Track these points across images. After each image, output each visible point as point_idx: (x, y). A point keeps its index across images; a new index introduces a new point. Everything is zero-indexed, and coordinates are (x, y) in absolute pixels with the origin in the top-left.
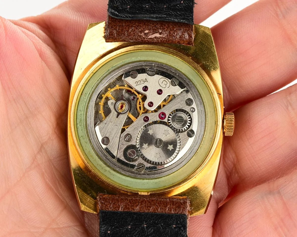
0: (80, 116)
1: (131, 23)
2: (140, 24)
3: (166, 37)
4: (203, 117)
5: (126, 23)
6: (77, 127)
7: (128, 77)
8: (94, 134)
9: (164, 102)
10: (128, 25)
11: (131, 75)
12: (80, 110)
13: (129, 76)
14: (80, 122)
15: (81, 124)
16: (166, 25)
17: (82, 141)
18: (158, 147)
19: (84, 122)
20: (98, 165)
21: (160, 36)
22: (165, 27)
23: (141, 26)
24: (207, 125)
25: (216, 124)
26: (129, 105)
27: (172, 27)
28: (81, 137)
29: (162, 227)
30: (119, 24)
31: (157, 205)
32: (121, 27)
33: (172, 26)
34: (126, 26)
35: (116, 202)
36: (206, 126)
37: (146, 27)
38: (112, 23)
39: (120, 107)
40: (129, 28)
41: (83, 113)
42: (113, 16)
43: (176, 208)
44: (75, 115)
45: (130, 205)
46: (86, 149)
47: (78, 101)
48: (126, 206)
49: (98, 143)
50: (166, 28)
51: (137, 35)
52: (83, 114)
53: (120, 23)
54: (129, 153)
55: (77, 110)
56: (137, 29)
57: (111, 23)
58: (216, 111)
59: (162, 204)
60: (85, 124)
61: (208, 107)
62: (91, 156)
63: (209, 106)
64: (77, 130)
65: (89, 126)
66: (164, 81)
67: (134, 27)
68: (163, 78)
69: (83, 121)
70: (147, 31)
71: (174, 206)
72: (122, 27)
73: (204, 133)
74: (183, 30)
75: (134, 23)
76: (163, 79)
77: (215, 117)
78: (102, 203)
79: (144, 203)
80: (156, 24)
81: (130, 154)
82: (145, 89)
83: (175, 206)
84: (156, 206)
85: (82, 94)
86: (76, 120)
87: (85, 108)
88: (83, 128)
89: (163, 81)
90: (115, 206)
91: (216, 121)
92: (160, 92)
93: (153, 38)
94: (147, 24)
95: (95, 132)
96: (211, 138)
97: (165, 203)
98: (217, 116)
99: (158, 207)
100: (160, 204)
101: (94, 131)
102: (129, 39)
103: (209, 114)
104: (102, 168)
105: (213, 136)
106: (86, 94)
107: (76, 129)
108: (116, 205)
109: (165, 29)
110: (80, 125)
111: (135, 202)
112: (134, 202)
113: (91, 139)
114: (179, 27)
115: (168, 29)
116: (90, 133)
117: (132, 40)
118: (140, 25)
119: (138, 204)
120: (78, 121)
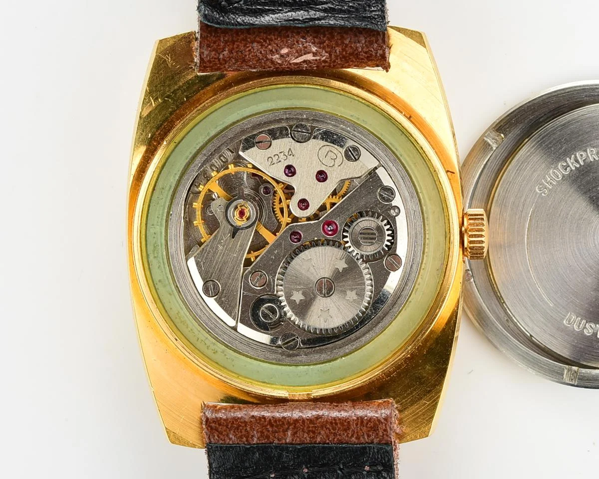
0: (154, 238)
1: (249, 34)
2: (270, 34)
3: (327, 60)
4: (418, 225)
5: (240, 33)
6: (148, 261)
7: (251, 148)
8: (186, 274)
9: (332, 197)
10: (243, 40)
11: (259, 142)
12: (153, 225)
13: (254, 146)
14: (154, 251)
15: (156, 255)
16: (327, 33)
17: (162, 290)
18: (325, 295)
19: (162, 251)
20: (198, 340)
21: (314, 58)
22: (325, 39)
23: (272, 40)
24: (427, 241)
25: (448, 239)
26: (256, 210)
27: (339, 38)
28: (158, 283)
29: (341, 471)
30: (224, 39)
31: (328, 428)
32: (228, 44)
33: (340, 36)
34: (241, 42)
35: (240, 426)
36: (426, 244)
37: (283, 41)
38: (209, 36)
39: (238, 214)
40: (247, 44)
41: (159, 231)
42: (209, 24)
43: (369, 431)
44: (143, 237)
45: (270, 429)
46: (171, 309)
47: (147, 206)
48: (262, 432)
49: (195, 294)
50: (327, 42)
51: (265, 59)
52: (159, 233)
53: (227, 35)
54: (262, 313)
55: (146, 224)
56: (264, 45)
57: (207, 36)
58: (445, 210)
59: (339, 424)
60: (164, 253)
61: (427, 200)
62: (183, 322)
63: (430, 200)
64: (149, 268)
65: (173, 258)
66: (330, 153)
67: (258, 42)
68: (328, 145)
69: (160, 247)
70: (285, 51)
71: (364, 426)
72: (230, 44)
73: (423, 259)
74: (363, 42)
75: (256, 34)
76: (328, 149)
77: (445, 223)
78: (212, 428)
79: (301, 424)
80: (304, 32)
81: (265, 316)
82: (290, 170)
83: (366, 427)
84: (326, 429)
85: (154, 189)
86: (146, 247)
87: (162, 219)
88: (162, 263)
89: (328, 152)
90: (240, 434)
91: (447, 231)
92: (322, 176)
93: (300, 62)
94: (285, 33)
95: (187, 271)
96: (438, 270)
97: (345, 421)
98: (449, 219)
99: (330, 430)
100: (334, 425)
101: (186, 269)
102: (248, 67)
103: (431, 217)
104: (208, 347)
105: (443, 264)
106: (163, 189)
107: (146, 265)
108: (241, 432)
109: (325, 42)
110: (155, 257)
111: (281, 423)
112: (278, 423)
113: (181, 287)
114: (356, 36)
115: (331, 42)
116: (176, 274)
117: (255, 68)
118: (268, 37)
119: (286, 426)
120: (150, 248)
